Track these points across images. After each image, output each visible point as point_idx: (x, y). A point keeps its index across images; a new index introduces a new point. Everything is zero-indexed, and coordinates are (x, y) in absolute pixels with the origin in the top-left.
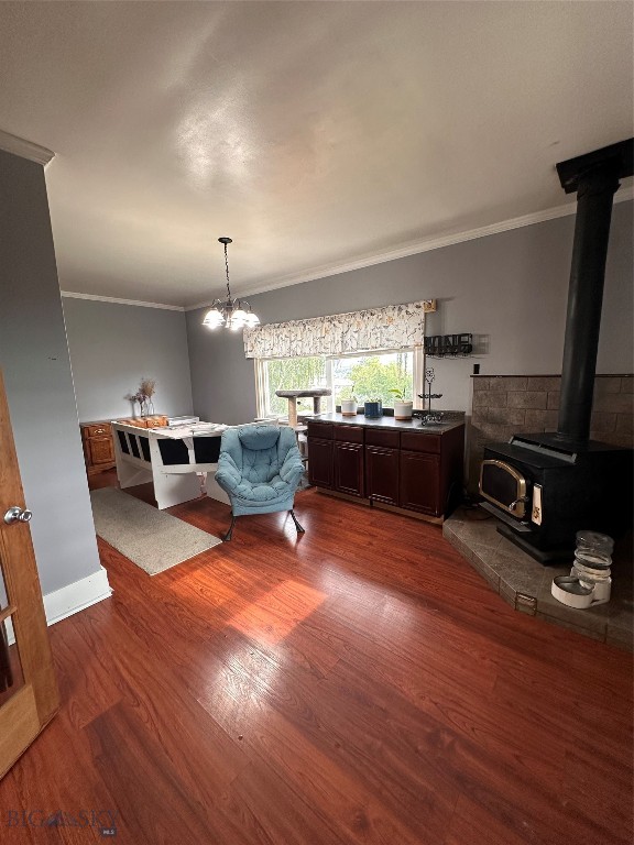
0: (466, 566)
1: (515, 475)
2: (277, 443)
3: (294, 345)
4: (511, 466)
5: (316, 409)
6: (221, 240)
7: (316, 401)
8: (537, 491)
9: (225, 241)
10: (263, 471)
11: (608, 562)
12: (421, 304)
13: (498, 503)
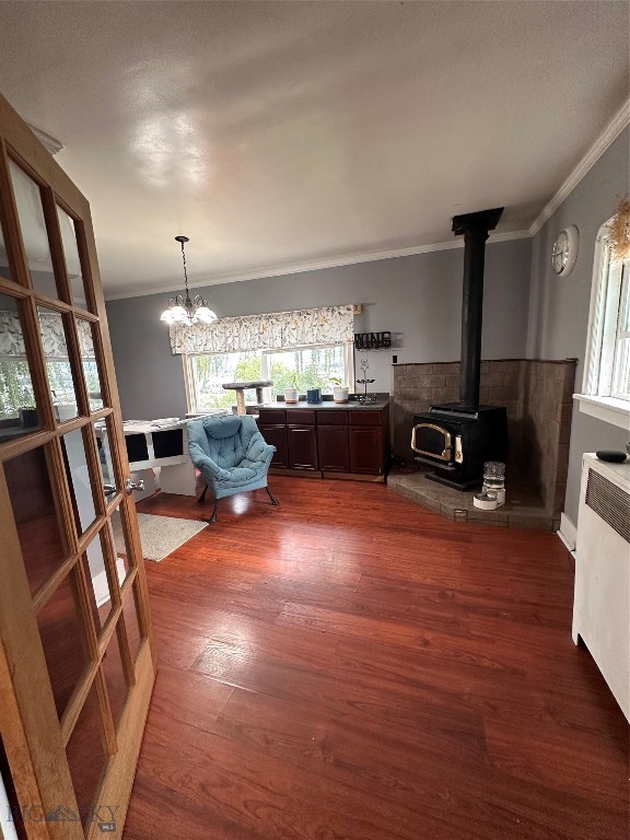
0: (414, 503)
1: (442, 431)
2: (239, 431)
3: (230, 340)
4: (437, 424)
5: (260, 400)
6: (177, 239)
7: (259, 392)
8: (458, 440)
9: (182, 239)
10: (230, 457)
11: (502, 478)
12: (351, 307)
13: (431, 455)
